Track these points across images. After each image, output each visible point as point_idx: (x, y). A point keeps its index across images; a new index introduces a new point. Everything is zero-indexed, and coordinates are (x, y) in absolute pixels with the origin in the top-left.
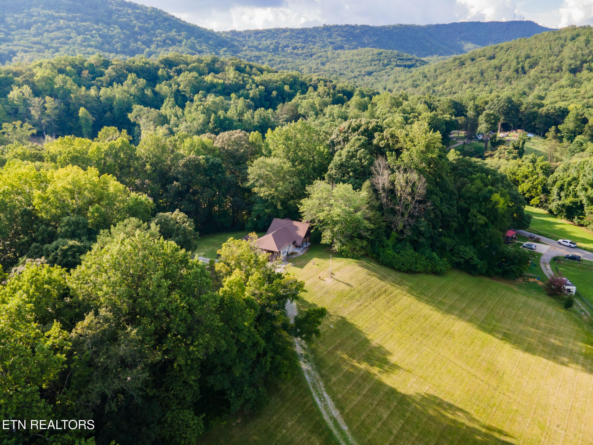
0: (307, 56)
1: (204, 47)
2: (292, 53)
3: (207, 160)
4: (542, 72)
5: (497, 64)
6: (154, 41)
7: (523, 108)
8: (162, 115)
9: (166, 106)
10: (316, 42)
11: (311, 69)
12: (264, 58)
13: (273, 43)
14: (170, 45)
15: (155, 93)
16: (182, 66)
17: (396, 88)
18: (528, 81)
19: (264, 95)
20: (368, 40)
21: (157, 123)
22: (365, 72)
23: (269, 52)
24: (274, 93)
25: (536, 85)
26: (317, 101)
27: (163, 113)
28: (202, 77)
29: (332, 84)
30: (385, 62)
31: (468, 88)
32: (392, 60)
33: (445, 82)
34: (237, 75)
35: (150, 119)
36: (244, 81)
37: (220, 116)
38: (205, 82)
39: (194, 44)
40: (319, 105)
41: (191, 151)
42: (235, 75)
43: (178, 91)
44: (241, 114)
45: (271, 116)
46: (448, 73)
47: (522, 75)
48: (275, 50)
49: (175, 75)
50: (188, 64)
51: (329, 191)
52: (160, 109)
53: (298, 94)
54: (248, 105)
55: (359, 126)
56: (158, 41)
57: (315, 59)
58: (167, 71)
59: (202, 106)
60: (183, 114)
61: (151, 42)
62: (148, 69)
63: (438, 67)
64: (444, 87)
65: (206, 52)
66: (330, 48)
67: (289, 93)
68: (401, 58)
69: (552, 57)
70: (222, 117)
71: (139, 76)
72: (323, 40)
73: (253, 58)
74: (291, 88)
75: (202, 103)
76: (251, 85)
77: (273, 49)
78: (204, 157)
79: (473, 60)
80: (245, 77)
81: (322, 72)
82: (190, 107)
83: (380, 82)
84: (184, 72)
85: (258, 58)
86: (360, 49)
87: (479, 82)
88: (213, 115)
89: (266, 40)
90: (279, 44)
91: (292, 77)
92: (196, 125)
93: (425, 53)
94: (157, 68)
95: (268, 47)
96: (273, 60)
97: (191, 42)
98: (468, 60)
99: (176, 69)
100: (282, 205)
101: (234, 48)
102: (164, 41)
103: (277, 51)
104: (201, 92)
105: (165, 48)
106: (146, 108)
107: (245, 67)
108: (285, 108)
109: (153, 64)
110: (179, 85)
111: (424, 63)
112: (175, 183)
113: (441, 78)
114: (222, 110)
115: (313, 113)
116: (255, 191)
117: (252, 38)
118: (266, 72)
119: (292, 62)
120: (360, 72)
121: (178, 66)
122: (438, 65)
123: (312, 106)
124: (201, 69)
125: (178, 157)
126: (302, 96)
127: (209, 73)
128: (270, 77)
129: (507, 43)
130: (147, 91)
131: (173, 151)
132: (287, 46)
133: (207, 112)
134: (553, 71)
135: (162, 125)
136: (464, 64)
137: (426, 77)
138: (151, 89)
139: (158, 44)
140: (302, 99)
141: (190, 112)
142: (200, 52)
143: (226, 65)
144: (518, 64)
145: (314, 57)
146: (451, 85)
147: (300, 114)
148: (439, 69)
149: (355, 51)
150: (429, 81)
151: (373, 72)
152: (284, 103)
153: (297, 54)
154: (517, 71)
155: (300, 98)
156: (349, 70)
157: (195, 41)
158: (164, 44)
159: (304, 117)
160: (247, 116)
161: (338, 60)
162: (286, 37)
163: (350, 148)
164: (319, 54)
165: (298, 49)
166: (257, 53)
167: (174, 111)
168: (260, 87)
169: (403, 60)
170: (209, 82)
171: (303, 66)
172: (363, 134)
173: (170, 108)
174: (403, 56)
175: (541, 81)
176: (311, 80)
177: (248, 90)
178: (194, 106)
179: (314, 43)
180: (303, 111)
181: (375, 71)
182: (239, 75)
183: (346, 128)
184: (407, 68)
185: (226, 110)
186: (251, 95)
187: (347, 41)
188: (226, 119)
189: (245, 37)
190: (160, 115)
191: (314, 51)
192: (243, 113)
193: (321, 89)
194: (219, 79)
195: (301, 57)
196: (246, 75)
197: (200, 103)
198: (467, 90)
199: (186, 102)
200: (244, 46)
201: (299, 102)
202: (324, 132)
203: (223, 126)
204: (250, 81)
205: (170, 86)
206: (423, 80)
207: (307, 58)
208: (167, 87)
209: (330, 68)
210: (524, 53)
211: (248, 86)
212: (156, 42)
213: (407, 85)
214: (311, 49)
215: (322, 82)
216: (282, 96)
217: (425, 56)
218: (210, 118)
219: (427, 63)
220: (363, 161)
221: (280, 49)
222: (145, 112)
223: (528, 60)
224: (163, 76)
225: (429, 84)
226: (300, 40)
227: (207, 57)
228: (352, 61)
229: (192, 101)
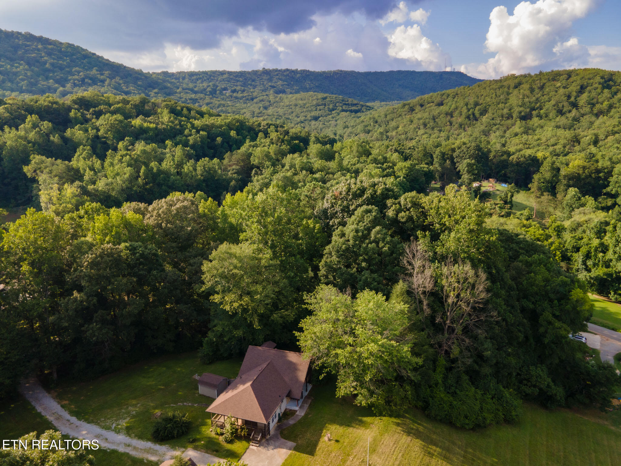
0: (247, 99)
1: (131, 88)
2: (231, 96)
3: (133, 249)
4: (493, 119)
5: (448, 110)
6: (70, 80)
7: (491, 155)
8: (73, 169)
9: (79, 156)
10: (256, 85)
11: (254, 112)
12: (201, 101)
13: (210, 86)
14: (90, 85)
15: (65, 140)
16: (102, 107)
17: (347, 134)
18: (483, 127)
19: (206, 142)
20: (310, 85)
21: (64, 180)
22: (311, 117)
23: (206, 95)
24: (219, 139)
25: (491, 132)
26: (272, 149)
27: (74, 166)
28: (129, 120)
29: (284, 129)
30: (331, 106)
31: (423, 134)
32: (337, 105)
33: (398, 127)
34: (172, 118)
35: (54, 173)
36: (181, 126)
37: (152, 168)
38: (132, 126)
39: (120, 84)
40: (275, 154)
41: (105, 235)
42: (170, 118)
43: (97, 137)
44: (180, 165)
45: (217, 167)
46: (400, 119)
47: (474, 122)
48: (213, 93)
49: (93, 118)
50: (110, 105)
51: (347, 306)
52: (70, 161)
53: (247, 141)
54: (187, 155)
55: (363, 191)
56: (74, 80)
57: (256, 103)
58: (82, 113)
59: (128, 157)
60: (103, 168)
61: (67, 80)
62: (55, 109)
63: (388, 113)
64: (397, 132)
65: (134, 93)
66: (271, 92)
67: (236, 140)
68: (347, 103)
69: (501, 105)
70: (155, 170)
71: (42, 118)
72: (263, 84)
73: (188, 101)
74: (238, 134)
75: (129, 152)
76: (190, 131)
77: (210, 92)
78: (128, 245)
79: (422, 106)
80: (182, 121)
81: (266, 117)
82: (113, 157)
83: (329, 127)
84: (105, 114)
85: (194, 101)
86: (302, 93)
87: (433, 129)
88: (143, 168)
89: (202, 83)
90: (217, 86)
91: (238, 121)
92: (120, 182)
93: (367, 98)
94: (69, 109)
95: (205, 90)
96: (211, 103)
97: (116, 82)
98: (418, 106)
99: (95, 111)
100: (260, 321)
101: (166, 90)
102: (83, 80)
103: (215, 94)
104: (126, 138)
105: (84, 88)
106: (50, 159)
107: (182, 110)
108: (234, 157)
109: (63, 104)
110: (98, 130)
111: (370, 108)
112: (76, 294)
113: (393, 124)
114: (155, 161)
115: (270, 163)
116: (216, 301)
117: (186, 80)
118: (207, 115)
119: (232, 106)
120: (306, 117)
121: (98, 107)
122: (387, 111)
123: (267, 156)
124: (127, 111)
125: (82, 249)
126: (252, 143)
127: (137, 117)
128: (213, 121)
129: (453, 90)
130: (54, 137)
131: (75, 236)
132: (225, 89)
133: (135, 164)
134: (504, 119)
135: (72, 182)
136: (413, 110)
137: (376, 122)
138: (59, 135)
139: (74, 83)
140: (253, 147)
141: (112, 164)
142: (127, 93)
143: (158, 107)
144: (469, 110)
145: (255, 100)
146: (405, 131)
147: (253, 164)
148: (389, 114)
149: (298, 96)
150: (381, 127)
151: (319, 117)
152: (231, 151)
153: (236, 98)
154: (468, 117)
155: (250, 146)
156: (294, 114)
157: (121, 82)
158: (83, 83)
159: (258, 168)
160: (187, 167)
161: (282, 104)
162: (223, 80)
163: (358, 224)
164: (261, 98)
165: (238, 92)
166: (193, 96)
167: (89, 163)
168: (201, 132)
169: (348, 104)
170: (137, 126)
171: (244, 110)
172: (369, 202)
173: (84, 159)
174: (348, 101)
175: (494, 128)
176: (259, 125)
177: (187, 136)
178: (118, 157)
179: (255, 87)
180: (257, 161)
181: (322, 116)
182: (176, 119)
183: (344, 193)
184: (353, 113)
185: (160, 161)
186: (191, 142)
187: (288, 85)
188: (160, 172)
189: (179, 79)
190: (70, 169)
191: (255, 94)
192: (183, 164)
193: (274, 135)
194: (151, 123)
195: (241, 101)
196: (183, 118)
197: (125, 152)
198: (423, 136)
199: (108, 151)
200: (178, 88)
201: (250, 151)
202: (306, 196)
203: (157, 181)
204: (189, 125)
205: (86, 131)
206: (374, 126)
207: (248, 102)
208: (81, 132)
209: (274, 112)
210: (473, 100)
211: (186, 132)
212: (72, 81)
213: (358, 131)
214: (252, 92)
215: (272, 128)
216: (228, 143)
217: (368, 101)
218: (138, 172)
219: (373, 108)
220: (381, 244)
221: (218, 92)
222: (48, 164)
223: (477, 108)
224: (76, 118)
225: (381, 130)
226: (238, 83)
227: (135, 98)
228: (296, 105)
229: (115, 149)
